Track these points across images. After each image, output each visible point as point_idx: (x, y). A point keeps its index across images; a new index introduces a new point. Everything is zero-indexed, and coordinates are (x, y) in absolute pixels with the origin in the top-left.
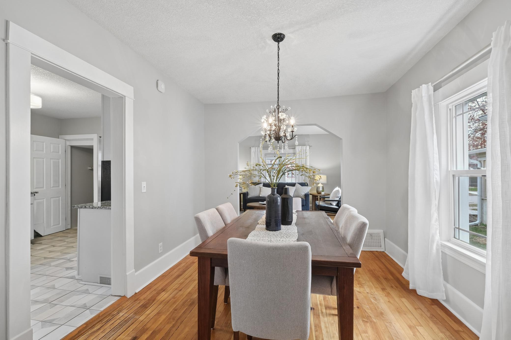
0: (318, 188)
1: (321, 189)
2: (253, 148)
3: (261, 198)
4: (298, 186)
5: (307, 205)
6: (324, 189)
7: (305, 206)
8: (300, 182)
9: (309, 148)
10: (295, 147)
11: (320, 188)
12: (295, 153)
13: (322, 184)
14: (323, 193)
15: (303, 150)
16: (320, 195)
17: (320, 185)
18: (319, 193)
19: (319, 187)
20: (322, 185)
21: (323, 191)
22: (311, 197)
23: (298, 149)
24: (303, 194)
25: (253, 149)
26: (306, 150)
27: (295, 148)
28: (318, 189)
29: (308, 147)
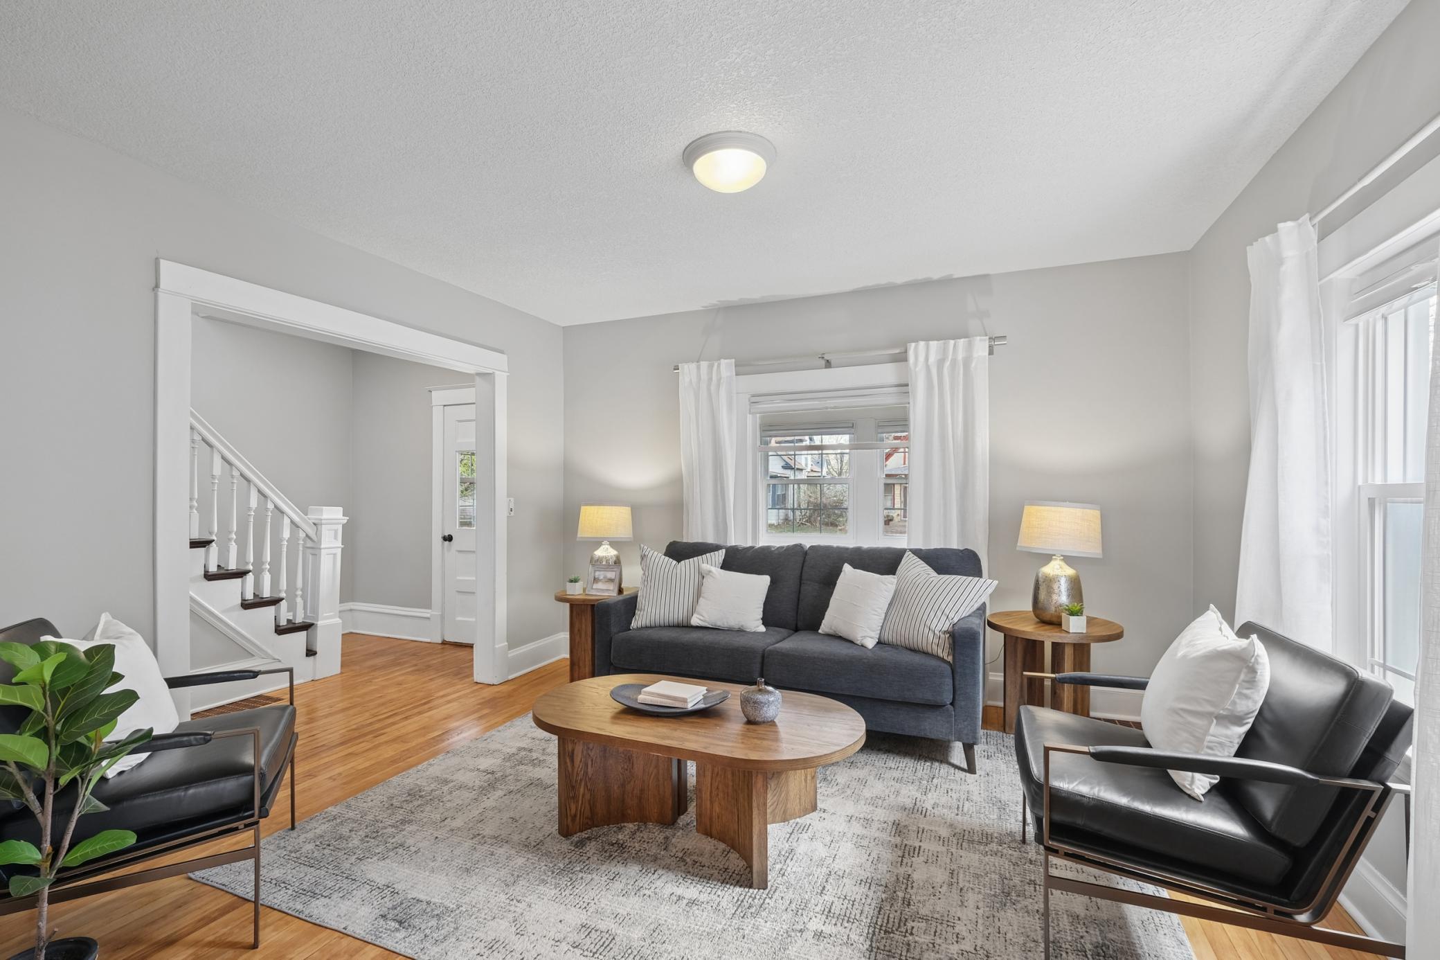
0: (1040, 588)
1: (1062, 597)
2: (686, 366)
3: (695, 635)
4: (913, 568)
5: (961, 703)
6: (1081, 600)
7: (951, 708)
8: (935, 544)
9: (991, 353)
10: (906, 352)
11: (1055, 586)
12: (907, 385)
13: (1068, 560)
14: (1076, 626)
15: (954, 361)
16: (1058, 637)
17: (1057, 570)
18: (1047, 617)
19: (1050, 581)
20: (1070, 572)
21: (1078, 613)
22: (993, 643)
23: (922, 358)
24: (941, 625)
25: (688, 372)
26: (967, 361)
27: (902, 358)
28: (1042, 596)
29: (981, 347)
